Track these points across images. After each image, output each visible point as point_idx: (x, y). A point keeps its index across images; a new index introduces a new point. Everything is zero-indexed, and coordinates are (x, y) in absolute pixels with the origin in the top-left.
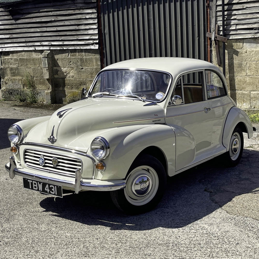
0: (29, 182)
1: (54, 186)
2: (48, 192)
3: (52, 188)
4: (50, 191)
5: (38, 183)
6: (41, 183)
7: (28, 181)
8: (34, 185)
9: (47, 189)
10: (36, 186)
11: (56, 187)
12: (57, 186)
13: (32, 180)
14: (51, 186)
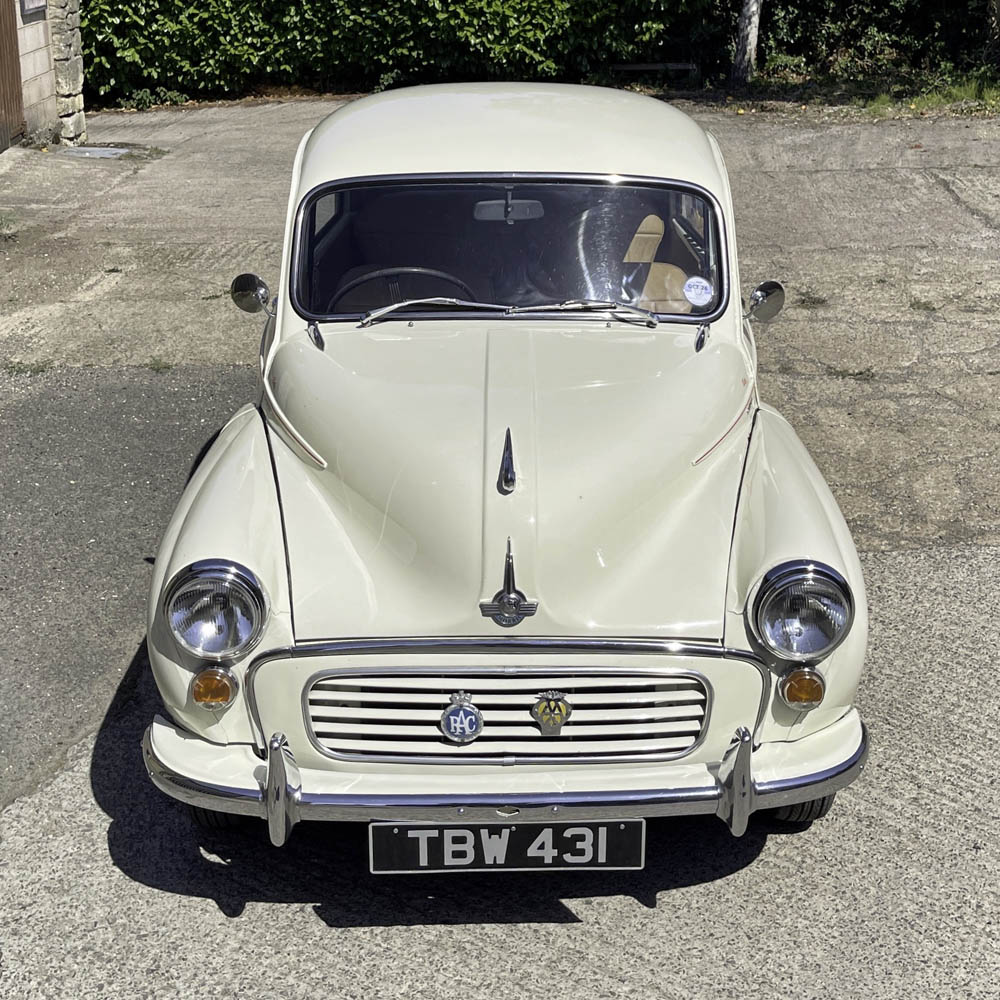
0: (417, 840)
1: (594, 827)
2: (548, 860)
3: (582, 838)
4: (561, 854)
5: (484, 833)
6: (506, 833)
7: (411, 834)
8: (449, 848)
9: (542, 847)
10: (468, 847)
11: (603, 831)
12: (612, 827)
13: (441, 829)
14: (568, 834)
